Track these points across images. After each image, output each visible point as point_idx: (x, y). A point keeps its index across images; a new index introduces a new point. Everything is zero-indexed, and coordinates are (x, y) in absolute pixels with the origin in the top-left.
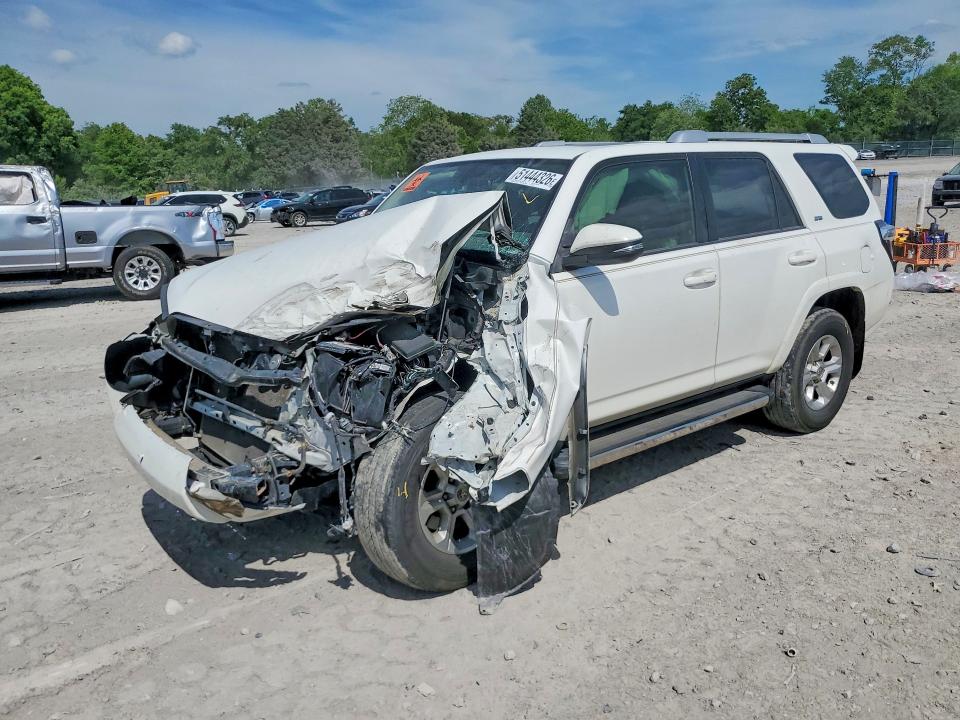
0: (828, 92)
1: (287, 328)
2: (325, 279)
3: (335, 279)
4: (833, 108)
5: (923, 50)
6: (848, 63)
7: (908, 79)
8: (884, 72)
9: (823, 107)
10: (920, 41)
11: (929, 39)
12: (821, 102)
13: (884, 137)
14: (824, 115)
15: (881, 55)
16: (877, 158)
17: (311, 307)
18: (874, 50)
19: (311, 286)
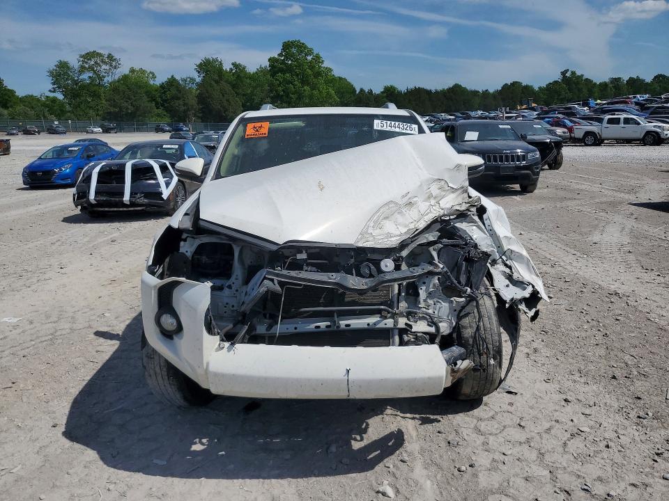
0: (54, 84)
1: (391, 237)
2: (403, 197)
3: (409, 196)
4: (60, 96)
5: (114, 63)
6: (63, 66)
7: (108, 81)
8: (91, 75)
9: (52, 95)
10: (110, 57)
11: (116, 56)
12: (50, 91)
13: (104, 119)
14: (54, 100)
15: (86, 63)
16: (103, 132)
17: (400, 219)
18: (82, 59)
19: (396, 203)
